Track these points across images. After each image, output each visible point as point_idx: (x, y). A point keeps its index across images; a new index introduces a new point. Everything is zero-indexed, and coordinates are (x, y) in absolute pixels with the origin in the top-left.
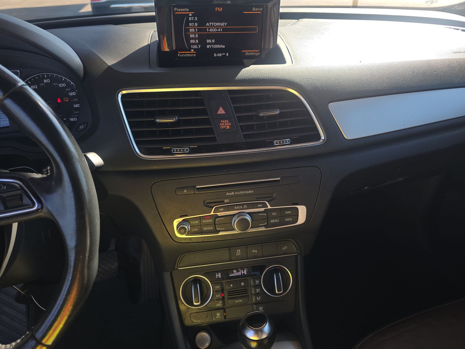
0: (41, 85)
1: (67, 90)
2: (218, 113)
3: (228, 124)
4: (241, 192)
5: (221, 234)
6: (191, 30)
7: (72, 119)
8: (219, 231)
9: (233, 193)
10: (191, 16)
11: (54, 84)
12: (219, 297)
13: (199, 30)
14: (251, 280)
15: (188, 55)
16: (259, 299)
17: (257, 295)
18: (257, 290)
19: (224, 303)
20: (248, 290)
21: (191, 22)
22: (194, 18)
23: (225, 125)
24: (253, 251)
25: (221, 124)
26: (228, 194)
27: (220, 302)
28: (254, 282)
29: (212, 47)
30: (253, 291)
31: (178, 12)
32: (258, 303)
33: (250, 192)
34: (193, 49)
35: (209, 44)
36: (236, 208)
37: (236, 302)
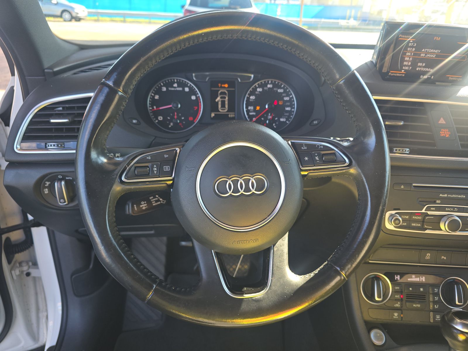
0: (265, 88)
1: (284, 95)
2: (439, 123)
3: (447, 133)
4: (454, 196)
5: (427, 232)
6: (408, 54)
7: (282, 120)
8: (426, 229)
9: (446, 195)
10: (411, 42)
11: (275, 89)
12: (398, 298)
13: (415, 54)
14: (430, 287)
15: (398, 75)
16: (437, 307)
17: (435, 302)
18: (436, 298)
19: (401, 304)
20: (426, 297)
21: (411, 47)
22: (414, 44)
23: (445, 134)
24: (443, 257)
25: (441, 132)
26: (441, 195)
27: (399, 303)
28: (433, 290)
29: (421, 69)
30: (431, 298)
31: (402, 38)
32: (435, 311)
33: (462, 196)
34: (404, 70)
35: (420, 67)
36: (447, 209)
37: (414, 305)
